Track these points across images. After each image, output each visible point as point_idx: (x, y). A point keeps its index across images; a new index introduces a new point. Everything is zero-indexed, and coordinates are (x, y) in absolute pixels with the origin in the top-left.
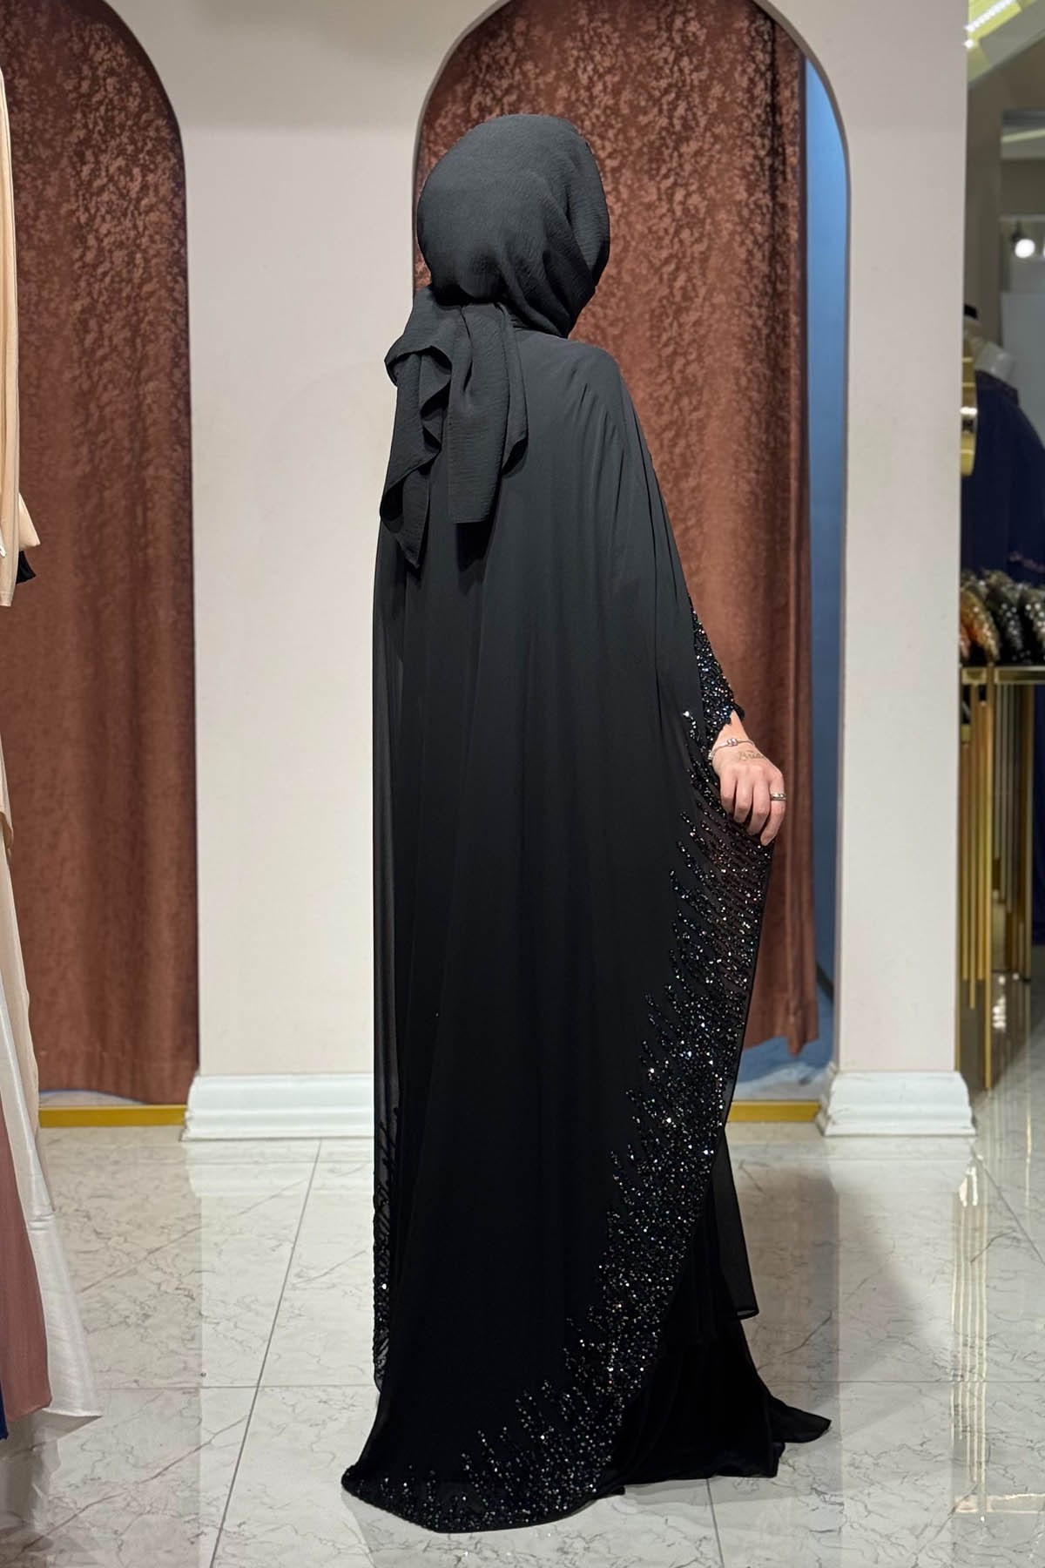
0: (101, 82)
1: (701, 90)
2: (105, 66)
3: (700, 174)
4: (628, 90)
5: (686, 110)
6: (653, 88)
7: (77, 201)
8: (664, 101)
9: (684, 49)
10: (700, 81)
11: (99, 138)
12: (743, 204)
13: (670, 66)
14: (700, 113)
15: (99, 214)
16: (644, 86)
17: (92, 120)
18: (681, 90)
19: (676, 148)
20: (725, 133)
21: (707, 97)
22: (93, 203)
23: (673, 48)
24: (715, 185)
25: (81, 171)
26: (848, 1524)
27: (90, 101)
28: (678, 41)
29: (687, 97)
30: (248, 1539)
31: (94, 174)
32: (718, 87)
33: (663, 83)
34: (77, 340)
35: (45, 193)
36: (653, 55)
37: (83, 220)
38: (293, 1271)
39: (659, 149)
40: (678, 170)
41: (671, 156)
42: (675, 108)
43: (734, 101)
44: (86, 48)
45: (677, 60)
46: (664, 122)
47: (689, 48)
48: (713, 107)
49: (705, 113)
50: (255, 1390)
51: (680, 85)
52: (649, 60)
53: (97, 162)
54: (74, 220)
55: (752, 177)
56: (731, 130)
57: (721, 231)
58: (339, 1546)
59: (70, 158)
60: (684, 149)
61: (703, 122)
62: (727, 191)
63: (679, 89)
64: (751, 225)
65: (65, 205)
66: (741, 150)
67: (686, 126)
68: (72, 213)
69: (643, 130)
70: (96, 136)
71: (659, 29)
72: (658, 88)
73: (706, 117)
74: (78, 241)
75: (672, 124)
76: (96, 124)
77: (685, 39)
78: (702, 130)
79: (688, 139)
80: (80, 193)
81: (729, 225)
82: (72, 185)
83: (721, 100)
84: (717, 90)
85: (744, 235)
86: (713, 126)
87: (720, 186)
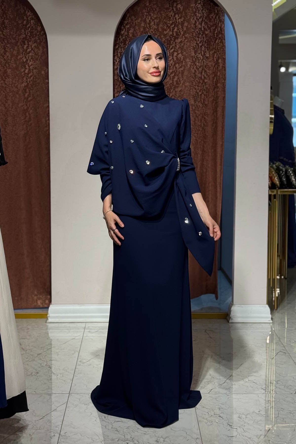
0: (29, 21)
1: (181, 24)
2: (30, 17)
3: (181, 49)
4: (161, 24)
5: (177, 30)
6: (168, 23)
7: (23, 55)
8: (171, 27)
9: (176, 12)
10: (181, 21)
11: (29, 37)
12: (193, 57)
13: (173, 17)
14: (181, 31)
15: (29, 59)
16: (166, 23)
17: (27, 32)
18: (175, 24)
19: (174, 41)
20: (188, 37)
21: (183, 26)
22: (27, 56)
23: (173, 12)
24: (186, 52)
25: (24, 47)
26: (239, 434)
27: (26, 26)
28: (175, 10)
29: (177, 26)
30: (67, 437)
31: (28, 47)
32: (186, 23)
33: (171, 22)
34: (23, 95)
35: (13, 53)
36: (168, 14)
37: (25, 60)
38: (79, 360)
39: (170, 41)
40: (175, 47)
41: (173, 43)
42: (174, 29)
43: (190, 27)
44: (25, 11)
45: (174, 16)
46: (171, 33)
47: (178, 12)
48: (185, 29)
49: (183, 31)
50: (68, 394)
51: (175, 22)
52: (167, 15)
53: (28, 44)
54: (22, 60)
55: (196, 49)
56: (190, 36)
57: (187, 65)
58: (93, 439)
59: (20, 42)
60: (176, 41)
61: (182, 33)
62: (189, 53)
63: (175, 23)
64: (195, 63)
65: (19, 56)
66: (193, 41)
67: (177, 34)
68: (21, 58)
69: (165, 36)
70: (28, 37)
71: (170, 6)
72: (169, 23)
73: (183, 32)
74: (23, 66)
75: (173, 34)
76: (28, 33)
77: (177, 9)
78: (182, 35)
79: (178, 38)
80: (24, 53)
81: (190, 63)
82: (21, 51)
83: (187, 27)
84: (186, 24)
85: (194, 66)
86: (185, 34)
87: (187, 52)
